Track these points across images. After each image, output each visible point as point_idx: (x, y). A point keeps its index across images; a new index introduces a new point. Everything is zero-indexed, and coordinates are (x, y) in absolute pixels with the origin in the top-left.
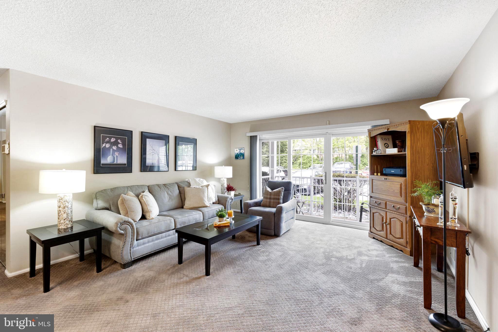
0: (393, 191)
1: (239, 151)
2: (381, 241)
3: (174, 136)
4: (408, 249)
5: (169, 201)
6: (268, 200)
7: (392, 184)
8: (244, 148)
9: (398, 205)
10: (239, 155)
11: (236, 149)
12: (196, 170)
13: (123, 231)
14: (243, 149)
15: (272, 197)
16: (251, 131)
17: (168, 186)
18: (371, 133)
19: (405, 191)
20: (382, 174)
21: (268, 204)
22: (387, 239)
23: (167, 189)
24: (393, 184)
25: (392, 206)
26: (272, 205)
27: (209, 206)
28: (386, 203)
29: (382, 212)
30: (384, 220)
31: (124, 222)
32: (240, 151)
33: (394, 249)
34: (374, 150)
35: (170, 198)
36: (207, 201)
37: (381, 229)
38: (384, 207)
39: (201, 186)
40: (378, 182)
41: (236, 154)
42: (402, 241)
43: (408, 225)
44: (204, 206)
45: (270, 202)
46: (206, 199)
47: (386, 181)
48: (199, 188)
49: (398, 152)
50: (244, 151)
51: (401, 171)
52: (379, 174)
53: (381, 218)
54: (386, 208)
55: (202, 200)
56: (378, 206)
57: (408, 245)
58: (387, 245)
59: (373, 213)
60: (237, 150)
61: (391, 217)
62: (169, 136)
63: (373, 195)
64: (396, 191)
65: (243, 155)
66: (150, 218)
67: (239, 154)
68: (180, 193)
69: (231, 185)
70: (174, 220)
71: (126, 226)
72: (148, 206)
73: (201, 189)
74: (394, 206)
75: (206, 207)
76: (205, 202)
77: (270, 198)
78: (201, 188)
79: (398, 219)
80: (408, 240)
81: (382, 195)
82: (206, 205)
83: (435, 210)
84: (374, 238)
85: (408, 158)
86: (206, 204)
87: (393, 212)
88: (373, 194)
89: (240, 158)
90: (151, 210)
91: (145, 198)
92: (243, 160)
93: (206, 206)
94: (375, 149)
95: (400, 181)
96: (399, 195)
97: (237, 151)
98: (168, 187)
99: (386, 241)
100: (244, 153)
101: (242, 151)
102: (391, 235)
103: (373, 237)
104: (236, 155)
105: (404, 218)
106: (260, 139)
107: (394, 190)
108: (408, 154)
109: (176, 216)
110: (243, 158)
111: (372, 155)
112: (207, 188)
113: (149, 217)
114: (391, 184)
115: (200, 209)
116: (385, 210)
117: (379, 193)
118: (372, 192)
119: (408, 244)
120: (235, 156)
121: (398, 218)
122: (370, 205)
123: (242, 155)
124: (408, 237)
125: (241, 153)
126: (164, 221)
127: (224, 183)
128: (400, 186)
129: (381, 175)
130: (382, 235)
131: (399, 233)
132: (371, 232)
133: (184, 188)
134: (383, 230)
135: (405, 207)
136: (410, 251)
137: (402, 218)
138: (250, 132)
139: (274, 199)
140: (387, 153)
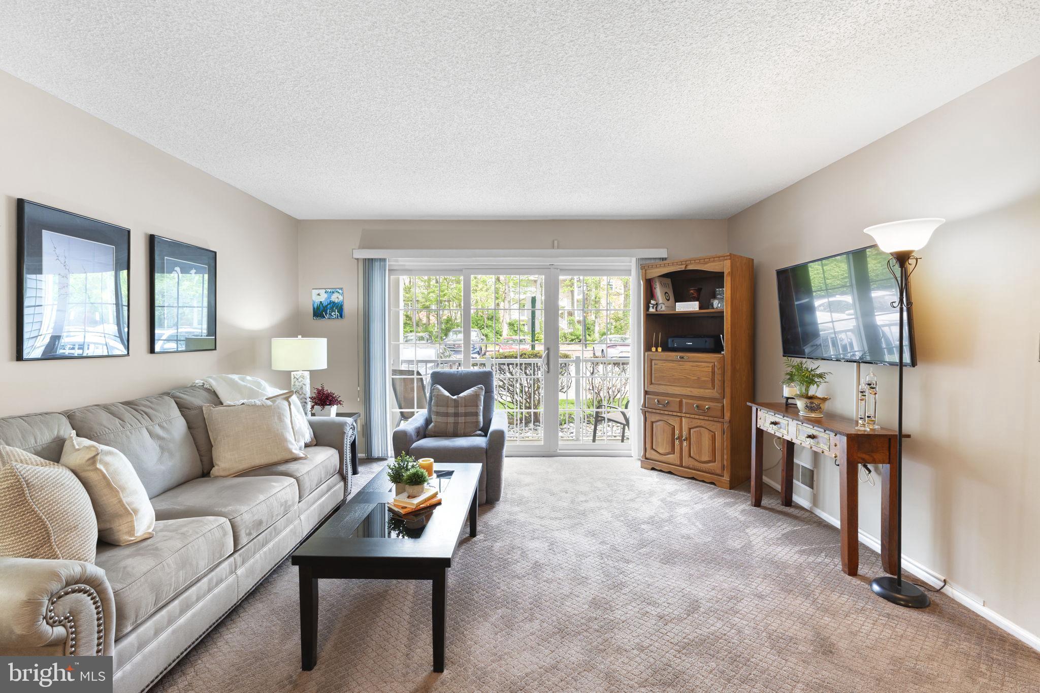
0: (696, 378)
1: (326, 296)
2: (670, 473)
3: (146, 234)
4: (726, 478)
5: (160, 460)
6: (451, 420)
7: (695, 366)
8: (341, 289)
9: (705, 403)
10: (327, 306)
11: (315, 292)
12: (215, 349)
13: (64, 626)
14: (340, 291)
15: (461, 410)
16: (363, 246)
17: (145, 406)
18: (647, 271)
19: (722, 377)
20: (666, 349)
21: (450, 428)
22: (682, 466)
23: (146, 421)
24: (697, 366)
25: (695, 406)
26: (461, 431)
27: (302, 455)
28: (681, 402)
29: (672, 418)
30: (677, 432)
31: (68, 584)
32: (329, 297)
33: (697, 482)
34: (652, 304)
35: (162, 448)
36: (293, 441)
37: (669, 450)
38: (677, 409)
39: (266, 399)
40: (664, 365)
41: (315, 306)
42: (715, 466)
43: (727, 437)
44: (290, 457)
45: (456, 424)
46: (290, 436)
47: (682, 361)
48: (263, 406)
49: (700, 308)
50: (341, 298)
51: (706, 341)
52: (660, 349)
53: (668, 430)
54: (681, 412)
55: (280, 440)
56: (666, 409)
57: (725, 471)
58: (682, 477)
59: (652, 423)
60: (319, 295)
61: (690, 427)
62: (129, 232)
63: (652, 388)
64: (704, 379)
65: (339, 308)
66: (133, 535)
67: (325, 304)
68: (190, 427)
69: (329, 389)
70: (230, 520)
71: (79, 601)
72: (122, 492)
73: (271, 406)
74: (697, 406)
75: (296, 459)
76: (290, 446)
77: (456, 415)
78: (269, 403)
79: (707, 429)
80: (725, 463)
81: (673, 388)
82: (294, 453)
83: (821, 406)
84: (653, 469)
85: (727, 318)
86: (294, 451)
87: (697, 417)
88: (651, 386)
89: (330, 314)
90: (134, 506)
91: (106, 464)
92: (339, 322)
93: (295, 457)
94: (652, 302)
95: (713, 361)
96: (710, 386)
97: (319, 297)
98: (147, 410)
99: (680, 471)
100: (343, 302)
101: (335, 298)
102: (690, 458)
103: (651, 467)
104: (318, 308)
105: (718, 424)
106: (392, 268)
107: (698, 378)
108: (727, 313)
109: (230, 508)
110: (341, 316)
111: (648, 313)
112: (286, 403)
113: (131, 532)
114: (692, 366)
115: (282, 468)
116: (679, 414)
117: (665, 385)
118: (651, 383)
119: (725, 469)
120: (314, 308)
121: (707, 427)
122: (645, 407)
123: (336, 308)
124: (725, 457)
125: (334, 302)
126: (202, 537)
127: (305, 385)
128: (711, 368)
129: (663, 350)
130: (671, 461)
131: (709, 452)
132: (646, 459)
133: (201, 408)
134: (673, 451)
135: (720, 405)
136: (730, 481)
137: (713, 425)
138: (359, 248)
139: (466, 415)
140: (677, 310)
